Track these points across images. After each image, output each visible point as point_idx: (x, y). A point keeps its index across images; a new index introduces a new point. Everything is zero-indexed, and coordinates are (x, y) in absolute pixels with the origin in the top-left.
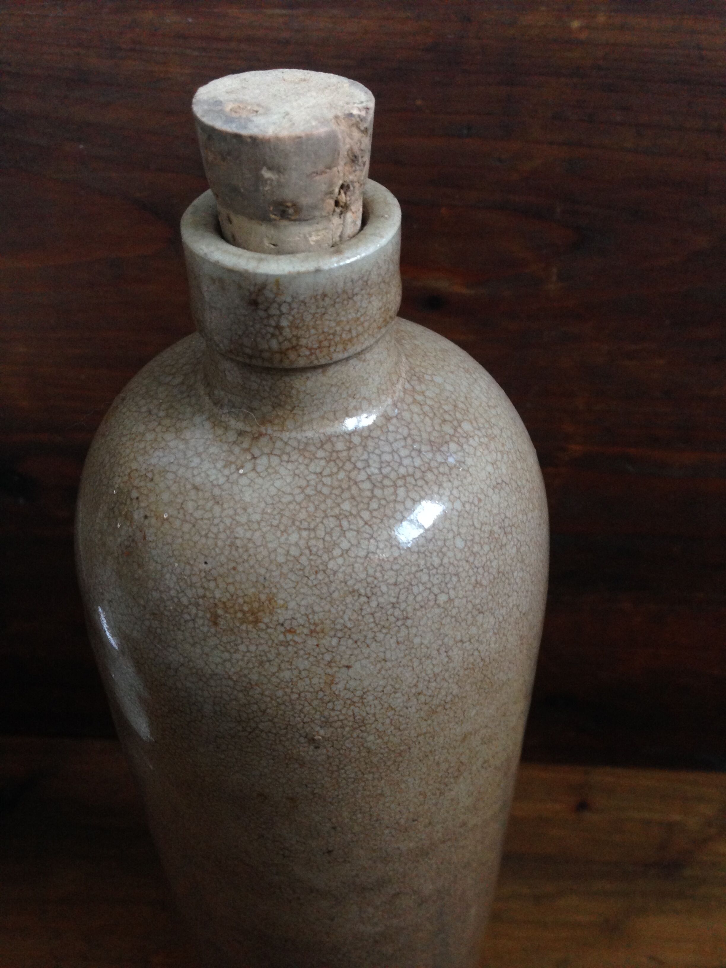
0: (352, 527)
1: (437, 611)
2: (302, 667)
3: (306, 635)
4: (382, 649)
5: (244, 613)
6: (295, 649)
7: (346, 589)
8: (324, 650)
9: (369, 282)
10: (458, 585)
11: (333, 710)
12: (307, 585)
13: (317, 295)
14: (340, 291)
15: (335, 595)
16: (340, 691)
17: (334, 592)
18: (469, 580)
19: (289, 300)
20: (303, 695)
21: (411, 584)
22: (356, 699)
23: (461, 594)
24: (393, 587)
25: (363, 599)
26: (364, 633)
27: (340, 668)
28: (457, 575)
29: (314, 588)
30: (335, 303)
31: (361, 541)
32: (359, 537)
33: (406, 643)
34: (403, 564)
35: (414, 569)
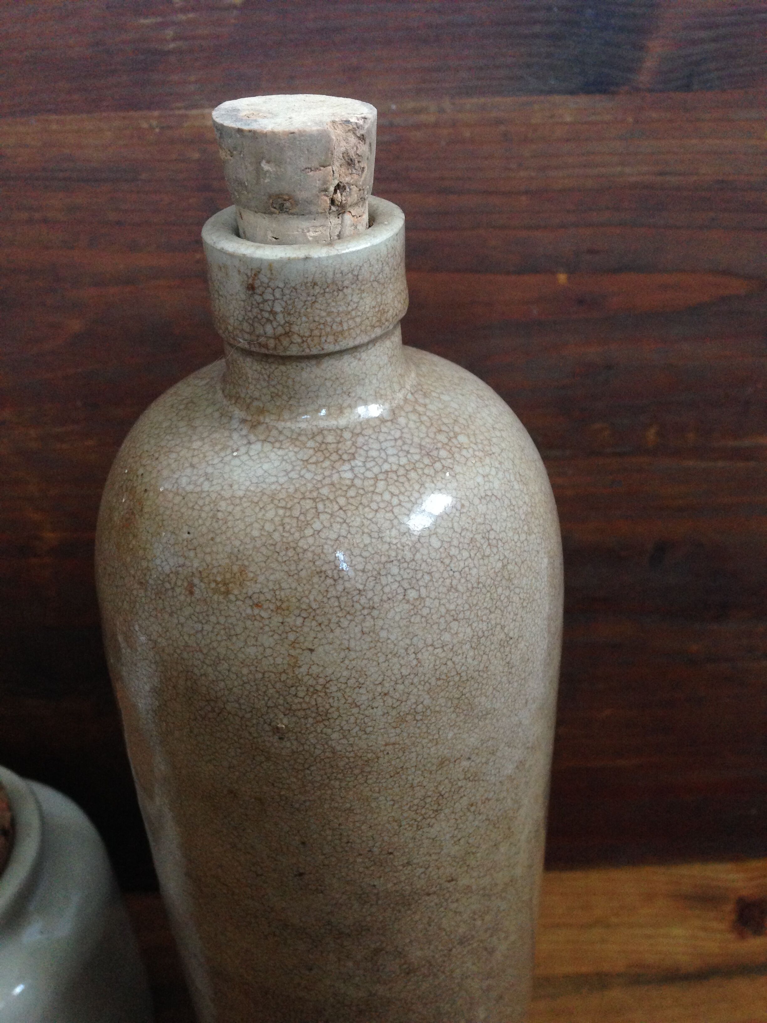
0: (326, 510)
1: (407, 606)
2: (266, 645)
3: (272, 611)
4: (347, 637)
5: (217, 583)
6: (261, 625)
7: (313, 568)
8: (287, 629)
9: (360, 278)
10: (430, 584)
11: (296, 695)
12: (277, 560)
13: (307, 283)
14: (329, 281)
15: (303, 574)
16: (303, 676)
17: (302, 570)
18: (443, 582)
19: (281, 285)
20: (266, 675)
21: (379, 574)
22: (319, 688)
23: (433, 595)
24: (361, 574)
25: (329, 581)
26: (329, 616)
27: (303, 650)
28: (430, 573)
29: (283, 564)
30: (325, 292)
31: (334, 525)
32: (332, 520)
33: (371, 634)
34: (373, 552)
35: (384, 559)
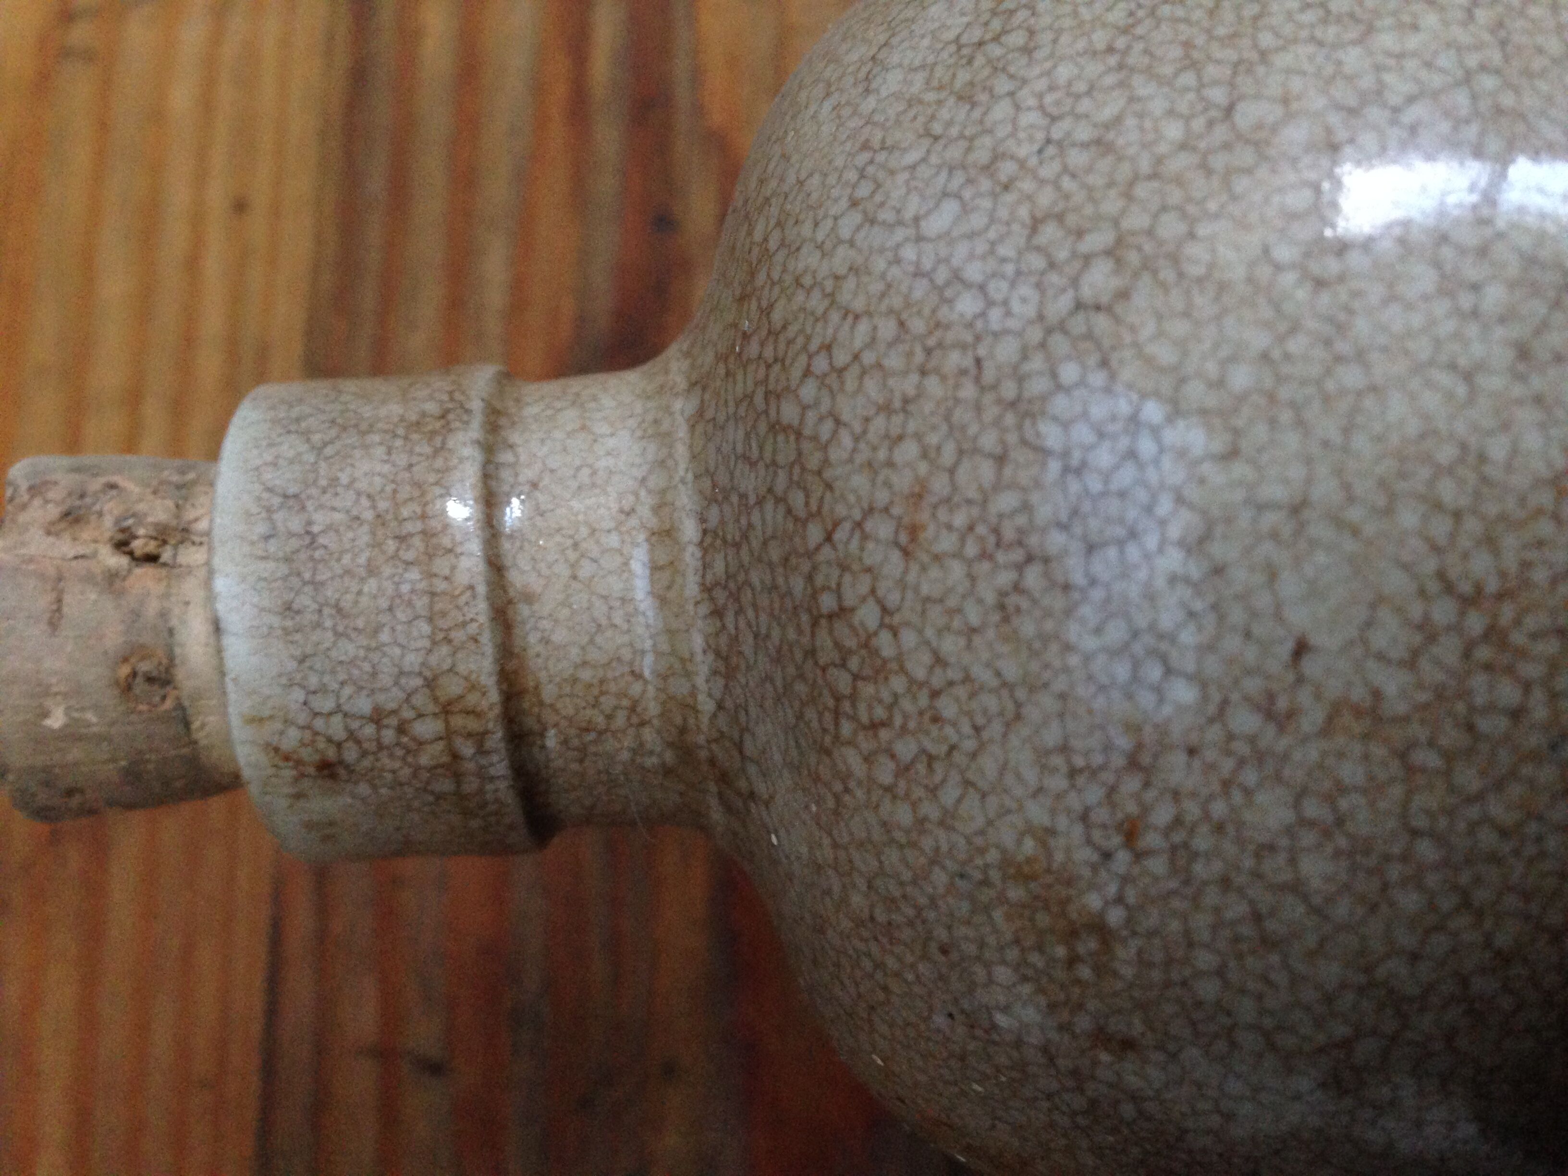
2: (1288, 816)
3: (1147, 785)
6: (1204, 829)
7: (991, 633)
8: (1214, 733)
12: (974, 756)
15: (1011, 670)
16: (1420, 686)
17: (998, 674)
21: (1013, 404)
24: (1008, 471)
25: (1033, 577)
26: (1160, 583)
27: (1300, 680)
29: (985, 735)
35: (968, 391)
